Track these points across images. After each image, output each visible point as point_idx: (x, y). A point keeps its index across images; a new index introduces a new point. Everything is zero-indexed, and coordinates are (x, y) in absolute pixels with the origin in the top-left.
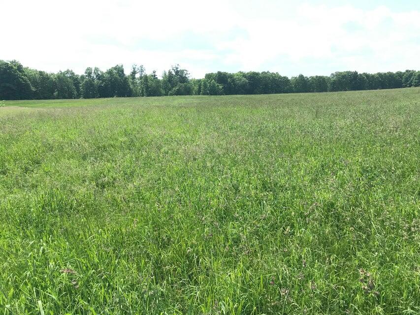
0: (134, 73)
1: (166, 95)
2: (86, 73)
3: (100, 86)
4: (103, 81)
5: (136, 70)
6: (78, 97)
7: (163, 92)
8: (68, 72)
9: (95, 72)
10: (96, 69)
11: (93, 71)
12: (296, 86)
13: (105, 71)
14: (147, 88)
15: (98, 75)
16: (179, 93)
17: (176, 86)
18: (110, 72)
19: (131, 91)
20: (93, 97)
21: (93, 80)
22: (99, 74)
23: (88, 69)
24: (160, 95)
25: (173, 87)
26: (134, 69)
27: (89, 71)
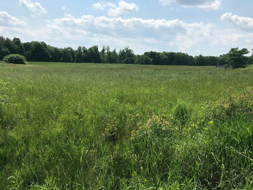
0: (103, 50)
1: (120, 63)
2: (78, 49)
3: (85, 57)
4: (87, 54)
5: (105, 49)
6: (73, 62)
7: (118, 61)
8: (69, 48)
9: (83, 49)
10: (84, 47)
11: (82, 48)
12: (197, 62)
13: (88, 49)
14: (110, 59)
15: (84, 51)
16: (127, 62)
17: (126, 58)
18: (90, 49)
19: (101, 60)
20: (81, 62)
21: (81, 53)
22: (85, 50)
24: (116, 63)
25: (124, 59)
26: (104, 48)
27: (80, 48)
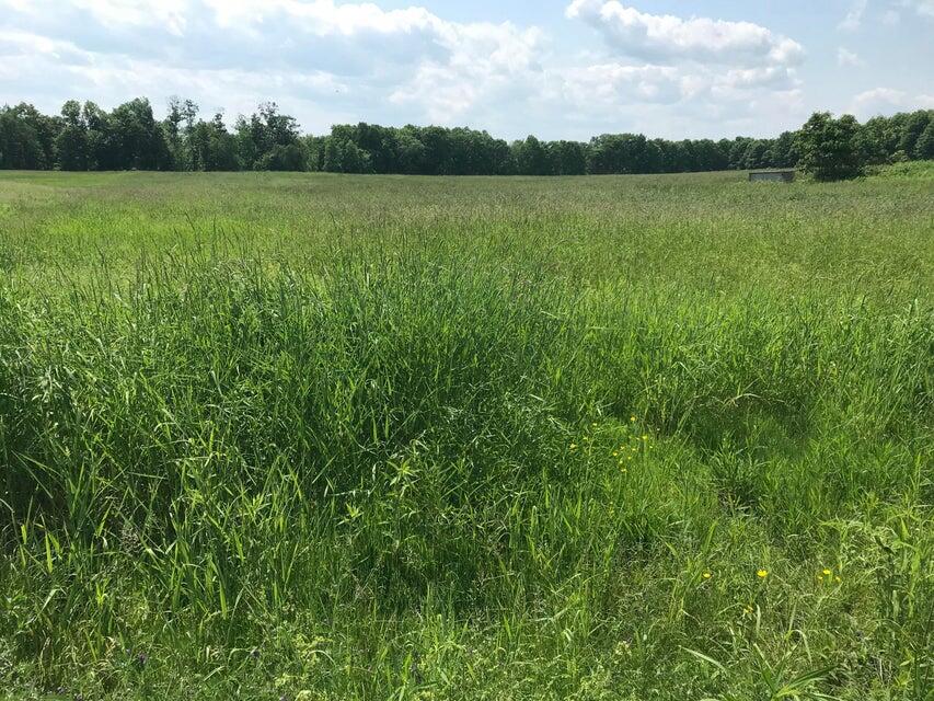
0: (176, 118)
1: (249, 168)
2: (64, 112)
3: (100, 144)
4: (107, 133)
5: (179, 112)
6: (48, 167)
7: (242, 162)
8: (22, 108)
9: (86, 112)
10: (90, 105)
11: (82, 110)
12: (521, 161)
13: (109, 111)
14: (206, 152)
15: (94, 120)
16: (275, 166)
17: (270, 149)
18: (121, 114)
19: (170, 157)
20: (84, 168)
21: (83, 127)
22: (95, 118)
23: (70, 105)
24: (234, 168)
25: (263, 152)
26: (175, 109)
27: (71, 110)
